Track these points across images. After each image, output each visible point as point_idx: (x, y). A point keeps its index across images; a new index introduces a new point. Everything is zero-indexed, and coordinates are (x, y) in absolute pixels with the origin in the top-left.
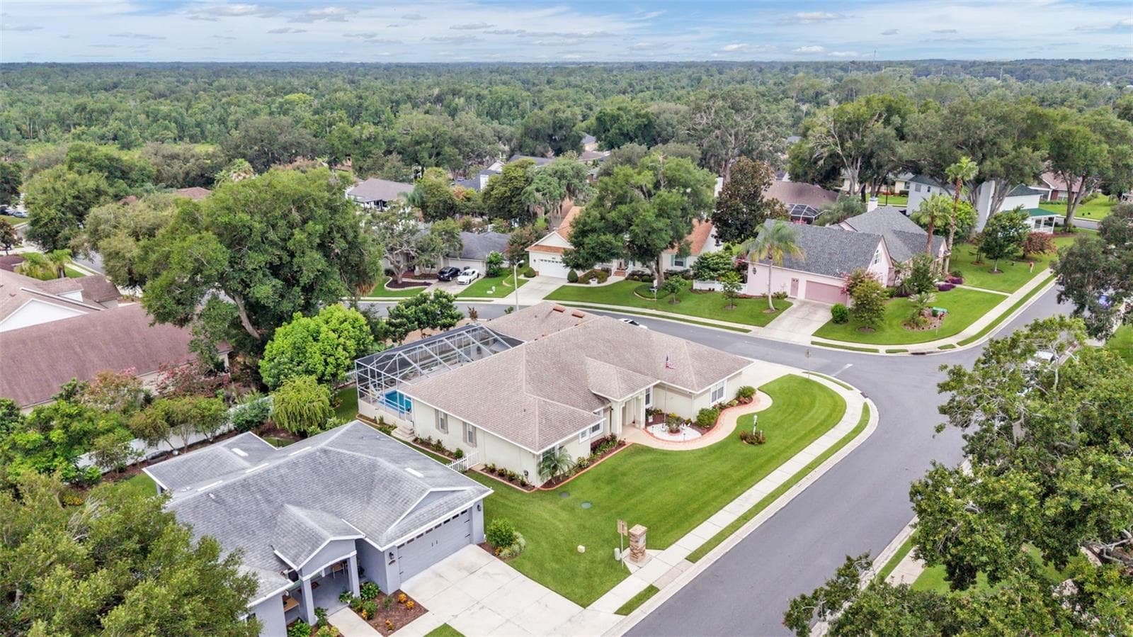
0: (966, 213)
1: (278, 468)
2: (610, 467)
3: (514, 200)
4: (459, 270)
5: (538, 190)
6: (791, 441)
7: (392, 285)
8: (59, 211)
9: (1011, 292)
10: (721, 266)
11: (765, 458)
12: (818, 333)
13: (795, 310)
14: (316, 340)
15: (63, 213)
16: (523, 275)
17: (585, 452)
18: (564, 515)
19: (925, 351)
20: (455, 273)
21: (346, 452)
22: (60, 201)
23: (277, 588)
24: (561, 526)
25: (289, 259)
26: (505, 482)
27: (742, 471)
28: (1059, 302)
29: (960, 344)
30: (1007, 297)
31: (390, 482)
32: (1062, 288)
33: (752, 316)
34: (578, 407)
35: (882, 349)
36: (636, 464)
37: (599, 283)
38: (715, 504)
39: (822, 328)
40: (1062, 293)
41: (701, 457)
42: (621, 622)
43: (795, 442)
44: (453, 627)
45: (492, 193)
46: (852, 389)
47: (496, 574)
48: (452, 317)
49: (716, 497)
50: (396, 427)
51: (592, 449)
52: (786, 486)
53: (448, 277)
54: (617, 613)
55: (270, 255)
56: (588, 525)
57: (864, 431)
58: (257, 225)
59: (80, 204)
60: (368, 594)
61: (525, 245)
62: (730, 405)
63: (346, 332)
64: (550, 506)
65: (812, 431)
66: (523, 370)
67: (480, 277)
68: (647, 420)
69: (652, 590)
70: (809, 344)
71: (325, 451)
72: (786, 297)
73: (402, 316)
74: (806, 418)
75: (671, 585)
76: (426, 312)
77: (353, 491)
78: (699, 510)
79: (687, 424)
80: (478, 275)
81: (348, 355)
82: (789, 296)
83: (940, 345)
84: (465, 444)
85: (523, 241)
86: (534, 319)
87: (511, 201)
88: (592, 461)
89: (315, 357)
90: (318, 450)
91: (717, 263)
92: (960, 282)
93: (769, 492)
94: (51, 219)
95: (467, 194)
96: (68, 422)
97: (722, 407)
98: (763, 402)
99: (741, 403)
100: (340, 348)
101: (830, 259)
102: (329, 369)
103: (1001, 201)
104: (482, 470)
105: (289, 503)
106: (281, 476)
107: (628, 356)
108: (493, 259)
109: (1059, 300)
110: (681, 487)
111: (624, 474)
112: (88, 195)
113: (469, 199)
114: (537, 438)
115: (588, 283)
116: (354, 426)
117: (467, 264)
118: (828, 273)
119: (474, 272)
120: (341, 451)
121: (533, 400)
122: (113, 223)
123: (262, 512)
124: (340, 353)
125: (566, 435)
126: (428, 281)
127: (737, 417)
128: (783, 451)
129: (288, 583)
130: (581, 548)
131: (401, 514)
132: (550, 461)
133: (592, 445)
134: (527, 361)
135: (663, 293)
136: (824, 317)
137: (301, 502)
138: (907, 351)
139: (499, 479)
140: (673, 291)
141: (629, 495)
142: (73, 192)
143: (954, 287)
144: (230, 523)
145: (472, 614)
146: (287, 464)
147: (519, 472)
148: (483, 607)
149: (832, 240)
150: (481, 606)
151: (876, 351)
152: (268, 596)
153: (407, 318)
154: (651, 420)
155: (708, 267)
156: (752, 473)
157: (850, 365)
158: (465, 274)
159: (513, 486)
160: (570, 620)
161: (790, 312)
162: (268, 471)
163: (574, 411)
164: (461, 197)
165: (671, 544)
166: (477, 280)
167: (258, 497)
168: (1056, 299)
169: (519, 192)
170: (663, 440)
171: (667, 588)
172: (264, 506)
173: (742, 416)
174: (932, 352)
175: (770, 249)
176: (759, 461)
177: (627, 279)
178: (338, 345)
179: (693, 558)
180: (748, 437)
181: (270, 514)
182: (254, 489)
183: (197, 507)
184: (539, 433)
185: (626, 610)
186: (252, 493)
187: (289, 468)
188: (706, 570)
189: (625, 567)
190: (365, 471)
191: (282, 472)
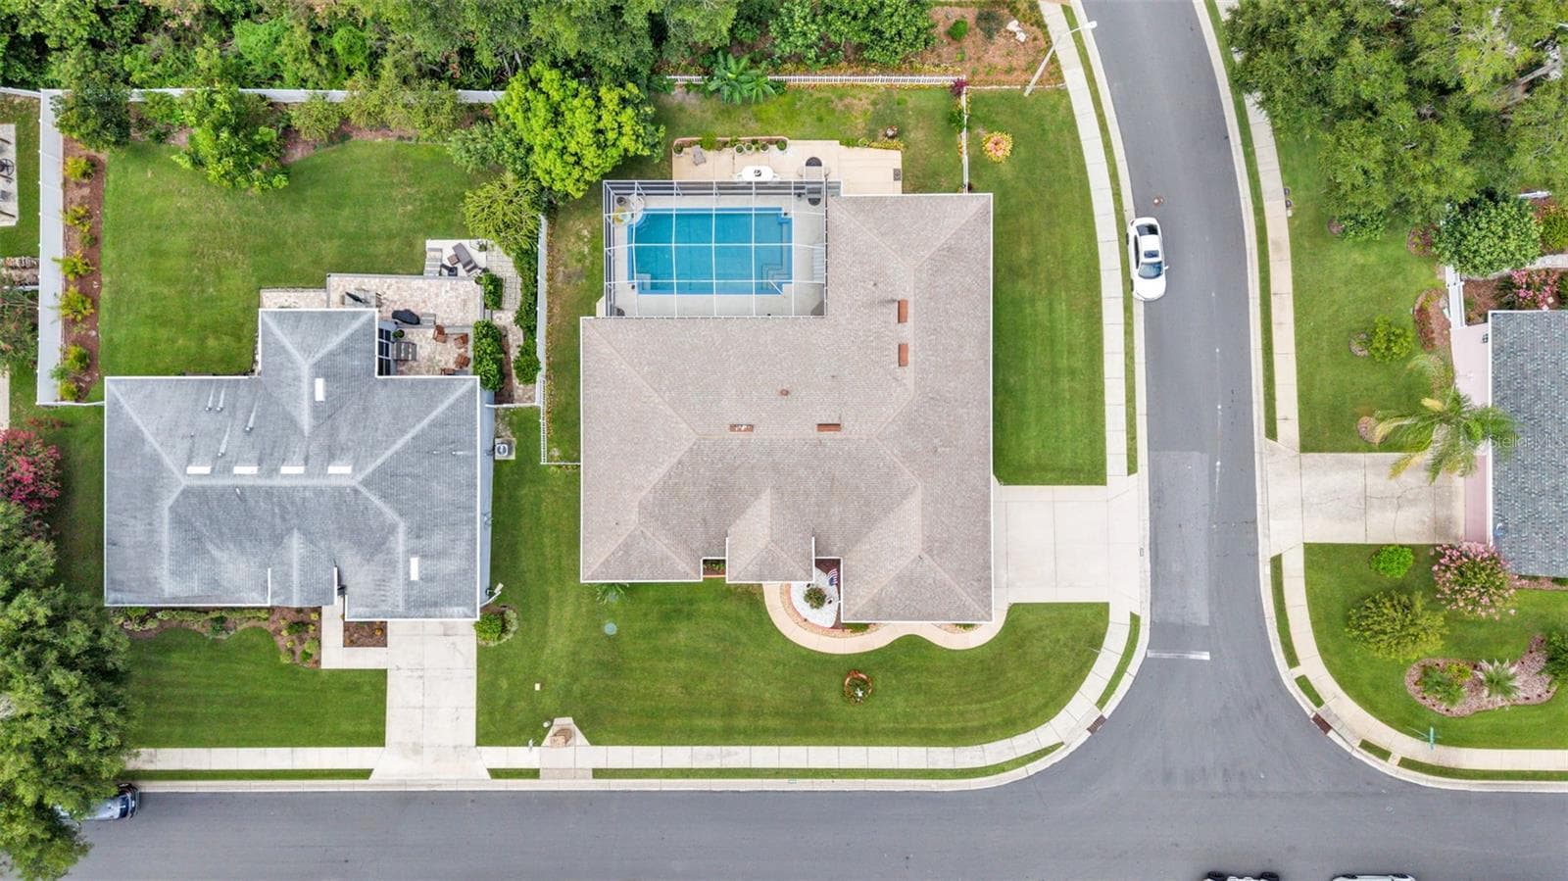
1: (305, 488)
6: (881, 726)
11: (822, 723)
21: (374, 499)
24: (562, 638)
42: (482, 779)
43: (884, 732)
44: (388, 679)
47: (459, 651)
52: (778, 774)
54: (490, 769)
56: (581, 656)
64: (585, 600)
66: (662, 471)
69: (534, 774)
71: (354, 492)
75: (552, 781)
77: (361, 544)
90: (348, 487)
93: (754, 766)
105: (299, 529)
106: (304, 499)
114: (595, 567)
120: (372, 497)
121: (633, 518)
123: (275, 526)
130: (537, 687)
137: (310, 533)
138: (1318, 701)
144: (245, 523)
145: (411, 676)
146: (316, 489)
148: (421, 677)
150: (421, 674)
157: (1206, 656)
160: (458, 746)
162: (295, 488)
163: (669, 558)
165: (603, 744)
167: (277, 511)
170: (787, 601)
171: (547, 781)
172: (278, 521)
179: (598, 773)
181: (279, 531)
182: (275, 500)
183: (222, 495)
184: (603, 564)
185: (496, 773)
186: (273, 503)
187: (315, 493)
188: (593, 792)
189: (543, 737)
190: (383, 529)
191: (307, 494)
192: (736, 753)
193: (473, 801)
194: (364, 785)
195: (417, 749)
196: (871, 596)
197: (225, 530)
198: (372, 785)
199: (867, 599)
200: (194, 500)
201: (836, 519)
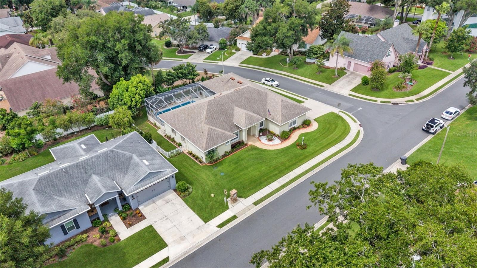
0: (443, 28)
1: (92, 158)
2: (238, 156)
3: (237, 11)
4: (208, 46)
5: (246, 7)
6: (318, 149)
7: (180, 52)
8: (46, 15)
9: (454, 71)
10: (318, 52)
11: (303, 156)
12: (354, 90)
13: (348, 76)
14: (127, 91)
15: (47, 16)
16: (234, 50)
17: (228, 148)
18: (212, 178)
19: (399, 103)
20: (206, 47)
21: (121, 151)
22: (46, 11)
23: (83, 210)
24: (209, 183)
25: (116, 54)
26: (194, 160)
27: (291, 162)
28: (464, 86)
29: (417, 100)
30: (451, 73)
31: (136, 166)
32: (467, 80)
33: (327, 79)
34: (226, 130)
35: (379, 100)
36: (249, 155)
37: (266, 55)
38: (274, 178)
39: (355, 88)
40: (467, 82)
41: (277, 154)
42: (218, 231)
43: (320, 149)
44: (154, 227)
45: (227, 7)
46: (356, 122)
47: (176, 204)
48: (194, 75)
49: (276, 175)
50: (160, 128)
51: (232, 147)
52: (307, 172)
53: (203, 49)
54: (217, 227)
55: (107, 53)
56: (220, 183)
57: (353, 145)
58: (100, 41)
59: (54, 12)
60: (125, 209)
61: (236, 35)
62: (298, 128)
63: (140, 88)
64: (208, 173)
65: (329, 144)
66: (205, 113)
67: (217, 50)
68: (259, 134)
69: (234, 217)
70: (347, 95)
71: (112, 151)
72: (345, 69)
73: (171, 76)
74: (329, 137)
75: (243, 215)
76: (182, 73)
77: (121, 169)
78: (266, 180)
79: (277, 136)
80: (216, 49)
81: (140, 97)
82: (347, 69)
83: (407, 100)
84: (182, 141)
85: (236, 33)
86: (222, 82)
87: (235, 12)
88: (231, 152)
89: (126, 99)
90: (109, 151)
91: (317, 51)
92: (430, 64)
93: (298, 174)
94: (43, 19)
95: (218, 6)
96: (26, 127)
97: (294, 129)
98: (315, 126)
99: (303, 127)
100: (137, 95)
101: (366, 53)
102: (133, 103)
103: (466, 20)
104: (187, 153)
105: (94, 173)
106: (93, 162)
107: (254, 106)
108: (222, 42)
109: (465, 85)
110: (263, 168)
111: (242, 160)
112: (56, 8)
113: (218, 9)
114: (205, 146)
115: (262, 55)
116: (132, 135)
117: (211, 43)
118: (364, 60)
119: (213, 48)
120: (119, 151)
121: (206, 127)
122: (62, 24)
123: (83, 177)
124: (137, 96)
125: (218, 144)
126: (194, 51)
127: (299, 135)
128: (313, 153)
129: (89, 208)
130: (213, 195)
131: (137, 181)
132: (210, 154)
133: (232, 145)
134: (208, 109)
135: (291, 64)
136: (358, 81)
137: (99, 174)
138: (390, 102)
139: (192, 158)
140: (295, 64)
141: (241, 170)
142: (50, 7)
143: (427, 67)
144: (70, 182)
145: (163, 221)
146: (96, 156)
147: (200, 156)
148: (167, 219)
149: (369, 44)
150: (166, 218)
151: (376, 101)
152: (80, 214)
153: (173, 76)
154: (261, 134)
155: (313, 53)
156: (295, 164)
157: (361, 108)
158: (210, 48)
159: (197, 161)
160: (198, 228)
161: (344, 78)
162: (88, 160)
163: (224, 133)
164: (215, 8)
165: (249, 196)
166: (215, 51)
167: (82, 171)
168: (463, 84)
169: (238, 7)
170: (264, 144)
171: (240, 217)
172: (84, 175)
173: (301, 134)
174: (401, 104)
175: (338, 48)
176: (301, 157)
177: (279, 54)
178: (136, 93)
179: (256, 204)
180: (300, 145)
181: (86, 178)
182: (81, 167)
183: (57, 175)
184: (206, 143)
185: (221, 226)
186: (80, 169)
187: (96, 158)
188: (259, 210)
189: (227, 205)
190: (127, 160)
191: (93, 160)
192: (290, 175)
193: (220, 240)
194: (169, 265)
195: (183, 238)
196: (281, 115)
197: (61, 188)
198: (173, 262)
199: (281, 117)
200: (44, 182)
201: (256, 108)
